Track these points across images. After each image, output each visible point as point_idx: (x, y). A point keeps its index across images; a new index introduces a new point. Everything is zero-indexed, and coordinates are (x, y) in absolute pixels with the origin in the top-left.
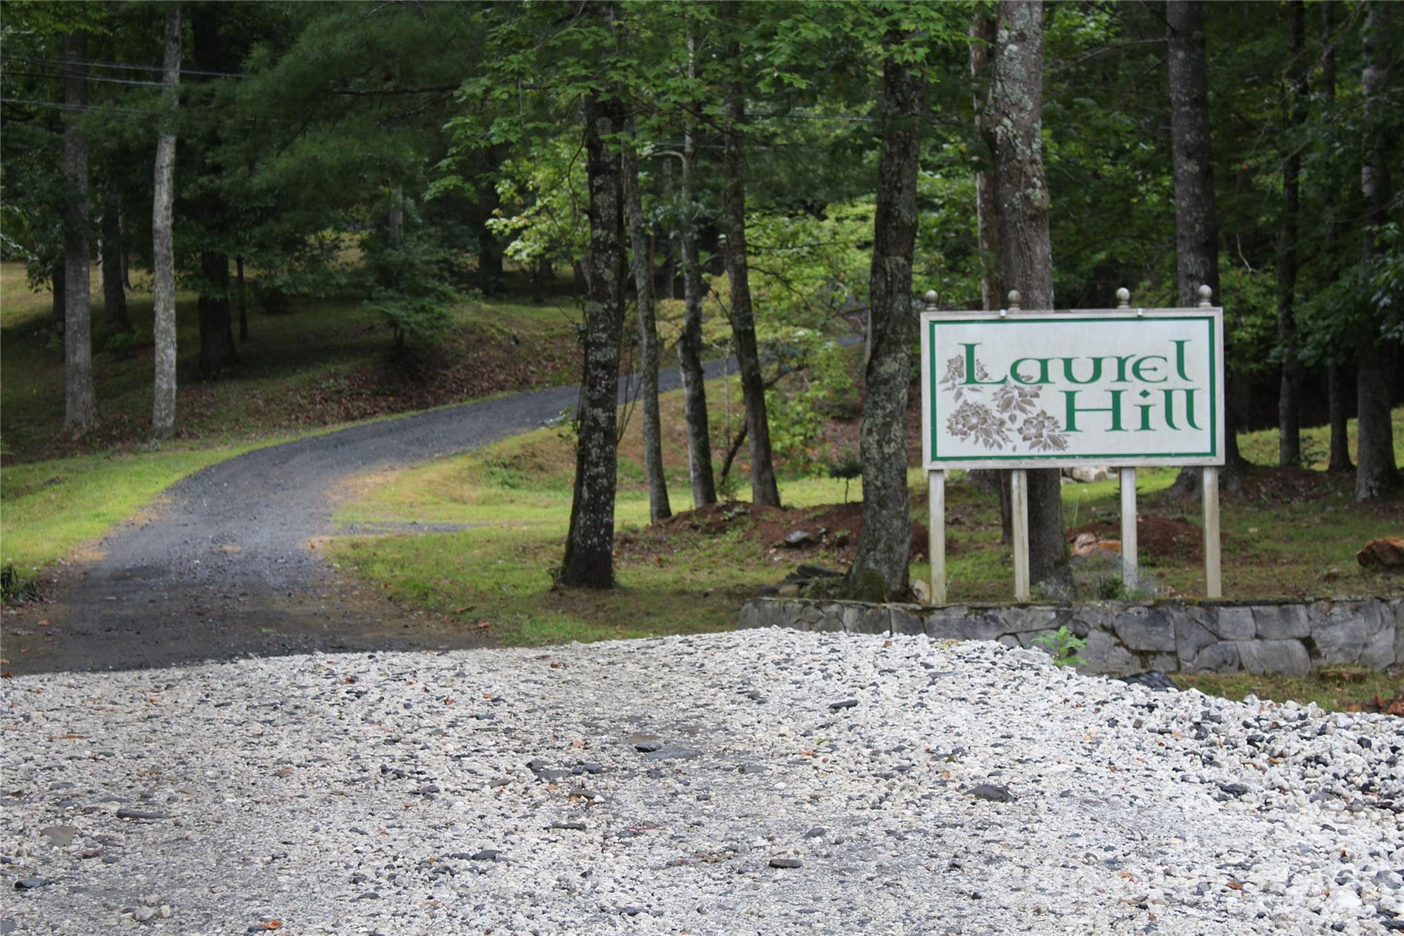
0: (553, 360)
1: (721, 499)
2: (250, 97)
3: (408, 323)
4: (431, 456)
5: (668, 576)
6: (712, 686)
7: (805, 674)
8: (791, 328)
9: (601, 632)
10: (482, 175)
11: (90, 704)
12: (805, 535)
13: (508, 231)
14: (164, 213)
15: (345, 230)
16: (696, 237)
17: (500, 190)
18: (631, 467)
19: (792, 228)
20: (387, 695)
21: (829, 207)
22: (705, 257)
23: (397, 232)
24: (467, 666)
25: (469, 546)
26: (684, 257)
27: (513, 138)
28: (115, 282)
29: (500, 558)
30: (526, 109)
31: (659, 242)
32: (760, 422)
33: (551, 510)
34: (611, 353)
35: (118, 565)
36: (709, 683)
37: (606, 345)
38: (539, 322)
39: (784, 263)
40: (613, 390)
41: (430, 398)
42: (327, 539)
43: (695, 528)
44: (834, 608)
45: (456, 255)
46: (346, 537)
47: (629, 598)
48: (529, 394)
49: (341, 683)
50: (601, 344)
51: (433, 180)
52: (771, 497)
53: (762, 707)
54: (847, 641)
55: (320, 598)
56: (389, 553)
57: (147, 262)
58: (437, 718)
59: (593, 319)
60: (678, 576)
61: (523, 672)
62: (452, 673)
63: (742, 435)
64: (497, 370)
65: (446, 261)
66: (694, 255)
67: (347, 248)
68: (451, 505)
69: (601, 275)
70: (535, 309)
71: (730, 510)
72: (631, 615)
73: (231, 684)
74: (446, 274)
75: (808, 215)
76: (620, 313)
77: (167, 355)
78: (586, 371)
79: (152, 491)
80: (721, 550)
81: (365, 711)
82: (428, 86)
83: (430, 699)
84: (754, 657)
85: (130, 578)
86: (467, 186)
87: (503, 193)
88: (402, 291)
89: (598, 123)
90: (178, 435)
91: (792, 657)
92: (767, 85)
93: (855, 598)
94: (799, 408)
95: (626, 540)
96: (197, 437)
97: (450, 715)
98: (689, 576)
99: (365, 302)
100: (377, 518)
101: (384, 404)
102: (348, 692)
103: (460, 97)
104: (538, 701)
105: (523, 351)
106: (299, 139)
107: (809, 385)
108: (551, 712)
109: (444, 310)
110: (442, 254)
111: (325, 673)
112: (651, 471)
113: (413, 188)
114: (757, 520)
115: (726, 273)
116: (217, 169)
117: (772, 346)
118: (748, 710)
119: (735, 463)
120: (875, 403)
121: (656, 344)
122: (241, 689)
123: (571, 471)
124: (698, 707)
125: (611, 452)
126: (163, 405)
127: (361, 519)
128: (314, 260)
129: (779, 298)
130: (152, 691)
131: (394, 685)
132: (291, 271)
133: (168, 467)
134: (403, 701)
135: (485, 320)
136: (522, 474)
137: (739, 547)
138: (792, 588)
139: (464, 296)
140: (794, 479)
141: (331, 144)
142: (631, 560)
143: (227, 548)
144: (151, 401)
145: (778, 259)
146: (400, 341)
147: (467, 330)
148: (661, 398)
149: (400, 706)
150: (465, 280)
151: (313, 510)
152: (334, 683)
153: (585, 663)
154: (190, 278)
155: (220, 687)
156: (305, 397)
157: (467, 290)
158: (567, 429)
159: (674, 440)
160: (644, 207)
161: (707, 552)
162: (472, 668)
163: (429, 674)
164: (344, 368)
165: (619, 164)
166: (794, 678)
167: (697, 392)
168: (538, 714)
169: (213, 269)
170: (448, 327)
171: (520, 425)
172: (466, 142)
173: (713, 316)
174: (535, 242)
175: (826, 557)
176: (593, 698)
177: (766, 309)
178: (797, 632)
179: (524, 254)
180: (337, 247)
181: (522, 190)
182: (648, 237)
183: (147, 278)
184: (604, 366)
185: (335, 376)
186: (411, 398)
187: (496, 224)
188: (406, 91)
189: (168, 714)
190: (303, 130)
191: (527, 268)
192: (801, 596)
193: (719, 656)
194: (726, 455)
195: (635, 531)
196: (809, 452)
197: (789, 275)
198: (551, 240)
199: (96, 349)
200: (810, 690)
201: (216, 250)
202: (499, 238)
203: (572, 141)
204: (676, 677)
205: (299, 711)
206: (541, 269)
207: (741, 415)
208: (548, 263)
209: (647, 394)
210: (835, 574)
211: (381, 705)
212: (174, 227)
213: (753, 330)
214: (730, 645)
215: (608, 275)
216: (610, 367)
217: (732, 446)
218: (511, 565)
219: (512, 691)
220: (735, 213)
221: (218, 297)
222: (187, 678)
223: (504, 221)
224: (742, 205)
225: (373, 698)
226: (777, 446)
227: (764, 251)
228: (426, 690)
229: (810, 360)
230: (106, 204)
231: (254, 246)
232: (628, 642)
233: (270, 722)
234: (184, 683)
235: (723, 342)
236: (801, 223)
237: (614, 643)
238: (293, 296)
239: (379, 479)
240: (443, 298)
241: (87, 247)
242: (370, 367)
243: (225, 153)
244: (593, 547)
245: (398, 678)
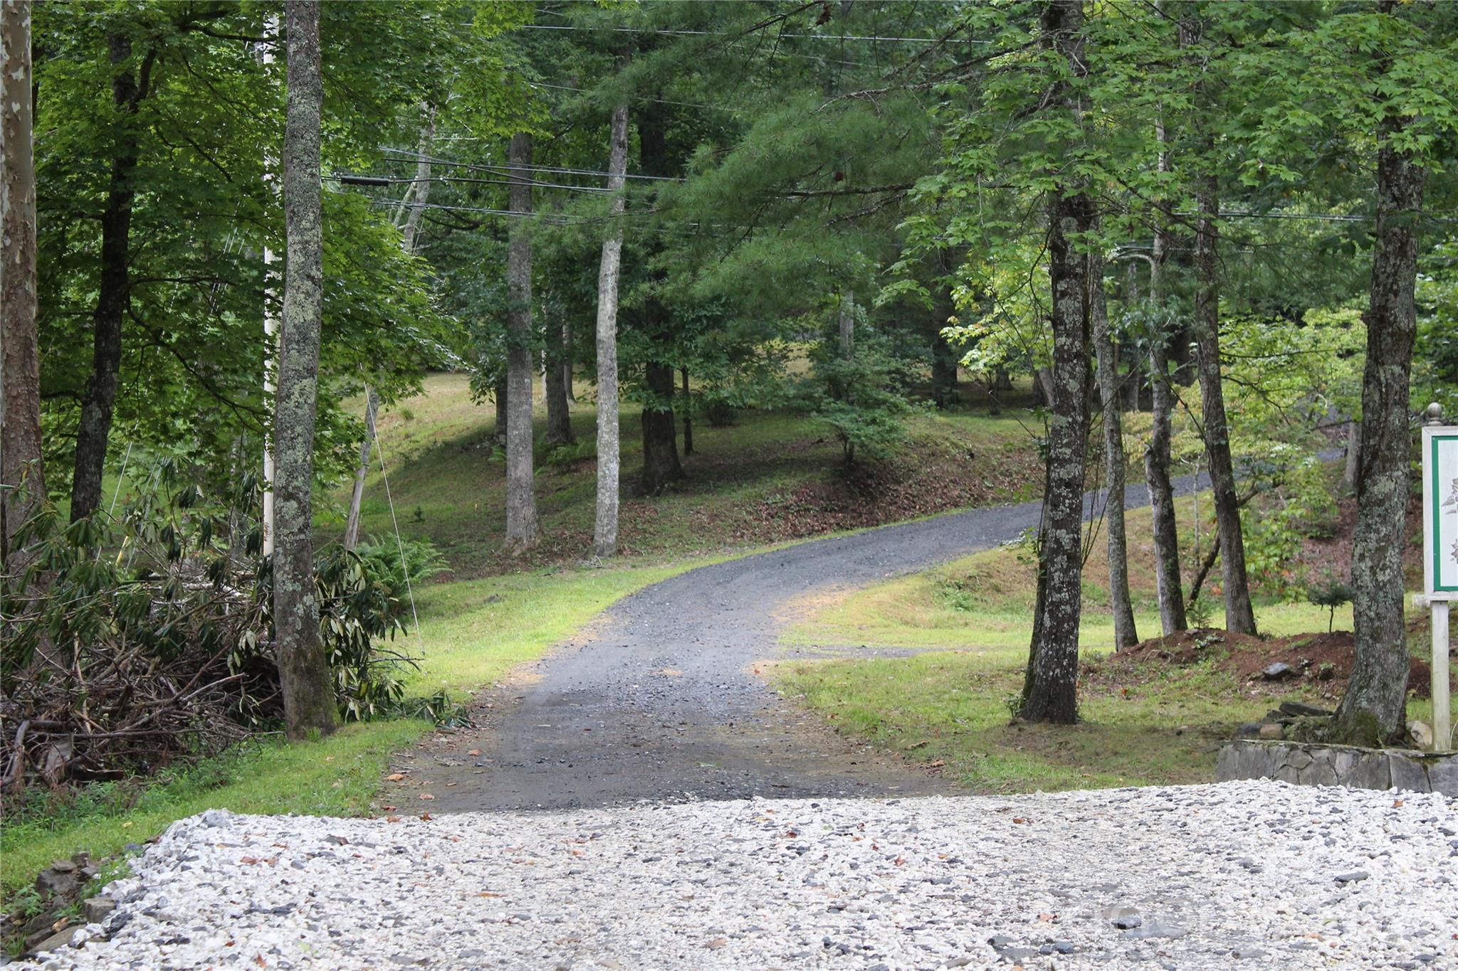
0: (1011, 475)
1: (1191, 627)
2: (692, 198)
3: (858, 437)
4: (881, 576)
5: (1136, 708)
6: (1198, 850)
7: (1305, 839)
8: (1266, 443)
9: (1064, 775)
10: (938, 278)
11: (508, 855)
12: (1285, 666)
13: (964, 340)
14: (609, 323)
15: (793, 340)
16: (1165, 345)
17: (955, 297)
18: (1093, 589)
19: (1268, 335)
20: (831, 853)
21: (1309, 312)
22: (1173, 367)
23: (846, 342)
24: (920, 819)
25: (921, 673)
26: (1152, 367)
27: (971, 238)
28: (558, 395)
29: (954, 687)
30: (986, 208)
31: (1124, 350)
32: (1234, 544)
33: (1008, 634)
34: (1074, 470)
35: (554, 689)
36: (1193, 847)
37: (1070, 461)
38: (996, 435)
39: (1260, 373)
40: (1077, 510)
41: (880, 515)
42: (772, 663)
43: (1165, 657)
44: (1325, 753)
45: (909, 365)
46: (791, 662)
47: (1096, 735)
48: (984, 511)
49: (781, 837)
50: (1066, 461)
51: (883, 285)
52: (1246, 624)
53: (1256, 876)
54: (1350, 799)
55: (763, 729)
56: (837, 680)
57: (591, 372)
58: (886, 882)
59: (1056, 433)
60: (1146, 710)
61: (983, 829)
62: (904, 827)
63: (1213, 556)
64: (951, 485)
65: (898, 371)
66: (1163, 365)
67: (795, 358)
68: (902, 628)
69: (1065, 385)
70: (990, 422)
71: (1201, 639)
72: (1097, 754)
73: (662, 835)
74: (898, 385)
75: (1287, 321)
76: (1085, 426)
77: (609, 469)
78: (1049, 489)
79: (593, 610)
80: (1193, 682)
81: (807, 871)
82: (880, 186)
83: (879, 859)
84: (1243, 816)
85: (566, 703)
86: (922, 290)
87: (959, 299)
88: (852, 403)
89: (1063, 223)
90: (620, 552)
91: (1288, 817)
92: (1250, 177)
93: (1345, 742)
94: (1275, 527)
95: (1090, 670)
96: (640, 554)
97: (901, 878)
98: (1158, 710)
99: (814, 414)
100: (824, 642)
101: (832, 521)
102: (788, 848)
103: (915, 196)
104: (1000, 864)
105: (979, 465)
106: (745, 243)
107: (1285, 503)
108: (1014, 877)
109: (896, 423)
110: (894, 364)
111: (764, 823)
112: (1116, 594)
113: (863, 294)
114: (1232, 650)
115: (1197, 382)
116: (660, 275)
117: (1247, 461)
118: (1240, 881)
119: (1205, 586)
120: (1368, 526)
121: (1122, 459)
122: (673, 841)
123: (1030, 593)
124: (1182, 875)
125: (1075, 576)
126: (606, 521)
127: (808, 643)
128: (761, 370)
129: (1255, 411)
130: (577, 841)
131: (840, 840)
132: (737, 382)
133: (610, 585)
134: (849, 859)
135: (939, 433)
136: (977, 595)
137: (1213, 678)
138: (1274, 728)
139: (916, 408)
140: (1270, 603)
141: (778, 247)
142: (1095, 691)
143: (667, 672)
144: (593, 514)
145: (1253, 370)
146: (849, 456)
147: (920, 444)
148: (1127, 515)
149: (846, 866)
150: (917, 391)
151: (758, 632)
152: (774, 837)
153: (1052, 818)
154: (634, 389)
155: (650, 838)
156: (751, 513)
157: (920, 401)
158: (1028, 551)
159: (1139, 561)
160: (1109, 314)
161: (1178, 684)
162: (925, 822)
163: (878, 828)
164: (791, 482)
165: (1085, 267)
166: (1292, 843)
167: (1165, 511)
168: (1000, 879)
169: (658, 380)
170: (900, 440)
171: (975, 543)
172: (922, 243)
173: (1182, 429)
174: (993, 351)
175: (1308, 691)
176: (1062, 862)
177: (1241, 422)
178: (1290, 785)
179: (981, 365)
180: (785, 357)
181: (978, 297)
182: (1113, 345)
183: (591, 389)
184: (1068, 485)
185: (782, 491)
186: (860, 515)
187: (952, 332)
188: (857, 191)
189: (591, 870)
190: (749, 234)
191: (983, 379)
192: (1284, 738)
193: (1204, 814)
194: (1195, 578)
195: (1100, 660)
196: (1285, 574)
197: (1265, 386)
198: (1010, 349)
199: (539, 461)
200: (1311, 857)
201: (661, 360)
202: (954, 347)
203: (1035, 243)
204: (1155, 838)
205: (734, 869)
206: (998, 379)
207: (1212, 533)
208: (1006, 374)
209: (1112, 513)
210: (1323, 713)
211: (825, 865)
212: (618, 339)
213: (1227, 444)
214: (1215, 800)
215: (1073, 386)
216: (1074, 485)
217: (1202, 567)
218: (965, 695)
219: (971, 851)
220: (1208, 320)
221: (663, 409)
222: (615, 825)
223: (960, 329)
224: (1216, 310)
225: (816, 855)
226: (1250, 568)
227: (1238, 360)
228: (875, 848)
229: (1288, 477)
230: (550, 314)
231: (700, 356)
232: (1098, 792)
233: (702, 882)
234: (612, 831)
235: (1192, 457)
236: (1279, 330)
237: (1083, 794)
238: (739, 408)
239: (827, 600)
240: (895, 410)
241: (529, 357)
242: (818, 481)
243: (667, 259)
244: (1055, 679)
245: (844, 832)
